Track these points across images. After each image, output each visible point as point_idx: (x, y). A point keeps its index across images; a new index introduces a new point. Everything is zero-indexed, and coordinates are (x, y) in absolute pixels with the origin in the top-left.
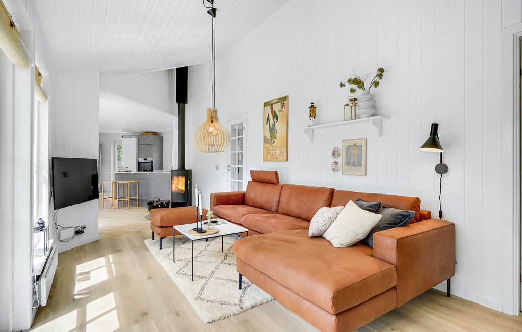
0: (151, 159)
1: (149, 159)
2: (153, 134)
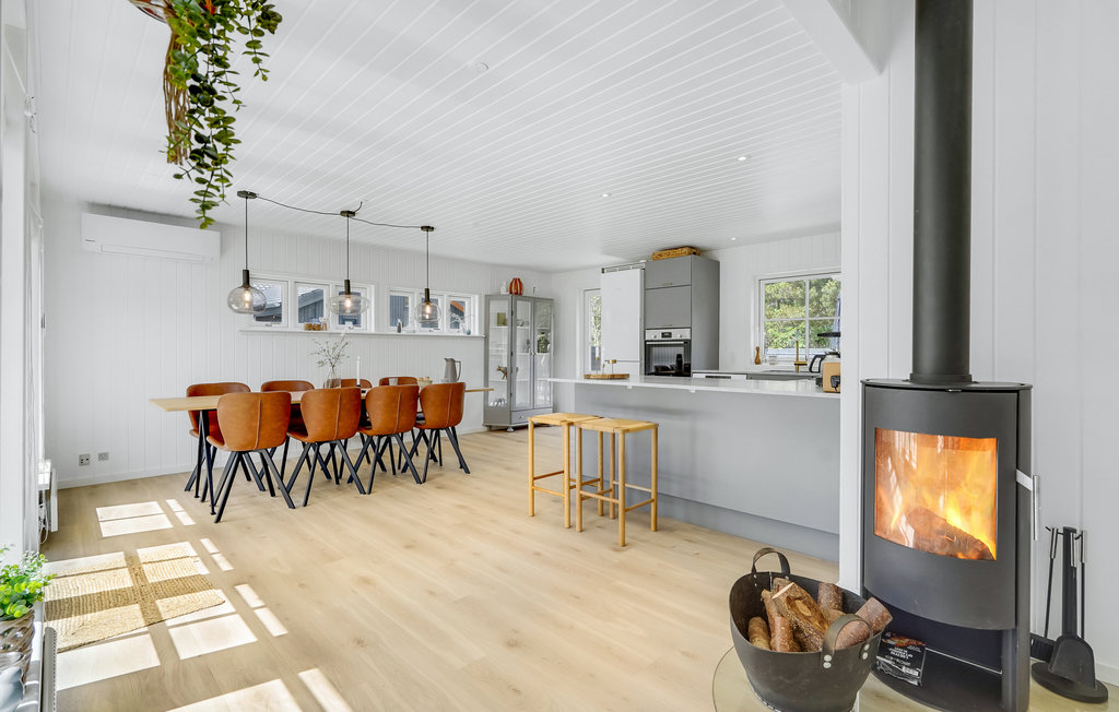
0: (686, 334)
1: (676, 334)
2: (690, 254)
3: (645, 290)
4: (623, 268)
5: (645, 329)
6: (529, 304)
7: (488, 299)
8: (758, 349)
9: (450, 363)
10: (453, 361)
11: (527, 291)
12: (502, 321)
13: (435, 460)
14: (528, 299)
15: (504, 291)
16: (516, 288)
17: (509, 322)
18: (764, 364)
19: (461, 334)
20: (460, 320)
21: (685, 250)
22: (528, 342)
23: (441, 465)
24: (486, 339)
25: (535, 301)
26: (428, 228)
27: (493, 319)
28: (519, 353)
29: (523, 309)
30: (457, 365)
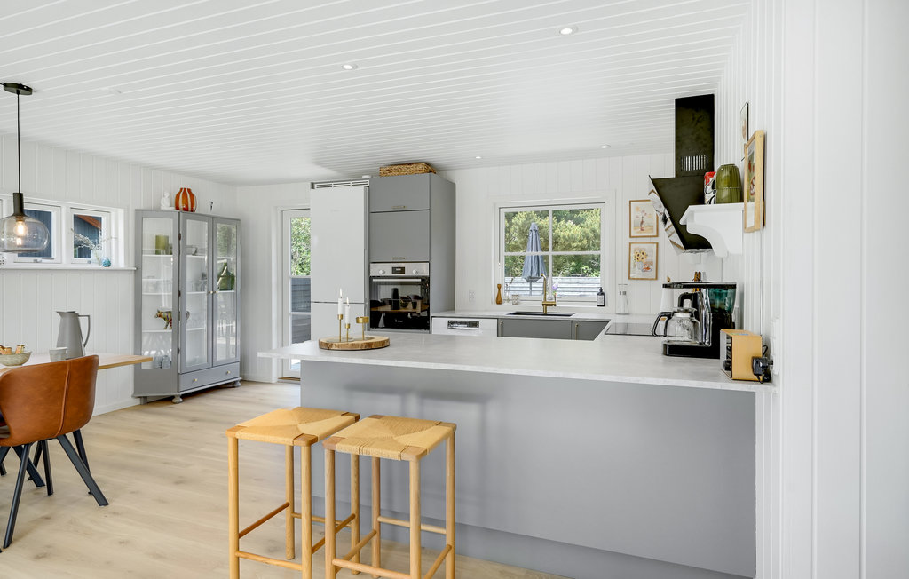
0: (423, 270)
1: (413, 270)
2: (426, 172)
3: (370, 213)
4: (339, 183)
5: (370, 261)
6: (206, 225)
7: (140, 216)
8: (499, 287)
9: (68, 320)
10: (75, 316)
11: (202, 206)
12: (162, 246)
13: (39, 483)
14: (202, 217)
15: (166, 204)
16: (185, 203)
17: (175, 250)
18: (505, 304)
19: (96, 266)
20: (91, 244)
21: (420, 166)
22: (203, 276)
23: (50, 492)
24: (138, 272)
25: (213, 220)
26: (19, 89)
27: (149, 245)
28: (190, 292)
29: (196, 232)
30: (83, 322)
